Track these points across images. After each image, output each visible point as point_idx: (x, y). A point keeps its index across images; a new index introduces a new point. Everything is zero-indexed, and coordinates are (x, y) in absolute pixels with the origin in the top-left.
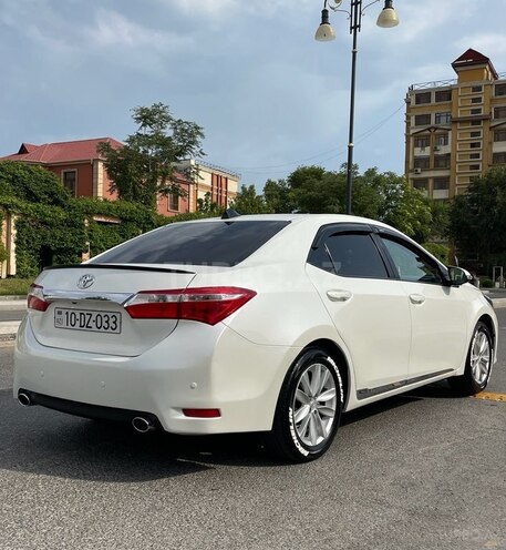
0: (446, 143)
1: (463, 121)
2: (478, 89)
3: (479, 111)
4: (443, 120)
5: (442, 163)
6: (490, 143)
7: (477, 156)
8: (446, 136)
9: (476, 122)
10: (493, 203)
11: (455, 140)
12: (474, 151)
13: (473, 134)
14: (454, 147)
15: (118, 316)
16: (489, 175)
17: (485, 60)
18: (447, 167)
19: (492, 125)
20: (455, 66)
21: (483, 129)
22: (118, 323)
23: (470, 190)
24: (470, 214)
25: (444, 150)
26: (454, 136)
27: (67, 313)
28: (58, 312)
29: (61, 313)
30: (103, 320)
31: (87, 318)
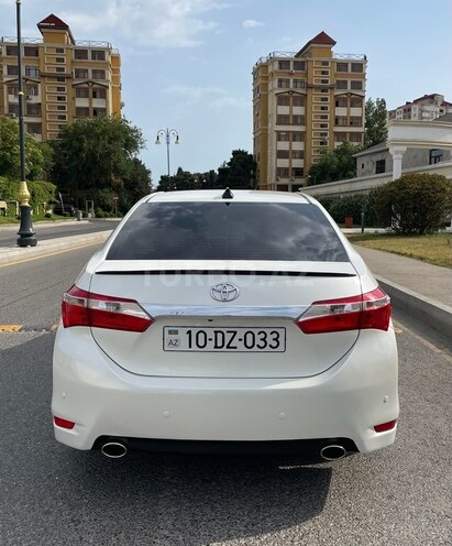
0: (36, 94)
1: (50, 76)
2: (60, 50)
3: (63, 69)
4: (33, 72)
5: (34, 111)
6: (73, 98)
7: (64, 108)
8: (36, 88)
9: (61, 79)
10: (81, 149)
11: (44, 93)
12: (61, 103)
13: (59, 89)
14: (43, 98)
15: (281, 332)
16: (75, 125)
17: (65, 27)
18: (39, 114)
19: (75, 83)
20: (40, 27)
21: (67, 85)
22: (281, 340)
23: (60, 136)
24: (62, 157)
25: (35, 100)
26: (43, 89)
27: (189, 332)
28: (170, 332)
29: (176, 332)
30: (258, 338)
31: (228, 337)
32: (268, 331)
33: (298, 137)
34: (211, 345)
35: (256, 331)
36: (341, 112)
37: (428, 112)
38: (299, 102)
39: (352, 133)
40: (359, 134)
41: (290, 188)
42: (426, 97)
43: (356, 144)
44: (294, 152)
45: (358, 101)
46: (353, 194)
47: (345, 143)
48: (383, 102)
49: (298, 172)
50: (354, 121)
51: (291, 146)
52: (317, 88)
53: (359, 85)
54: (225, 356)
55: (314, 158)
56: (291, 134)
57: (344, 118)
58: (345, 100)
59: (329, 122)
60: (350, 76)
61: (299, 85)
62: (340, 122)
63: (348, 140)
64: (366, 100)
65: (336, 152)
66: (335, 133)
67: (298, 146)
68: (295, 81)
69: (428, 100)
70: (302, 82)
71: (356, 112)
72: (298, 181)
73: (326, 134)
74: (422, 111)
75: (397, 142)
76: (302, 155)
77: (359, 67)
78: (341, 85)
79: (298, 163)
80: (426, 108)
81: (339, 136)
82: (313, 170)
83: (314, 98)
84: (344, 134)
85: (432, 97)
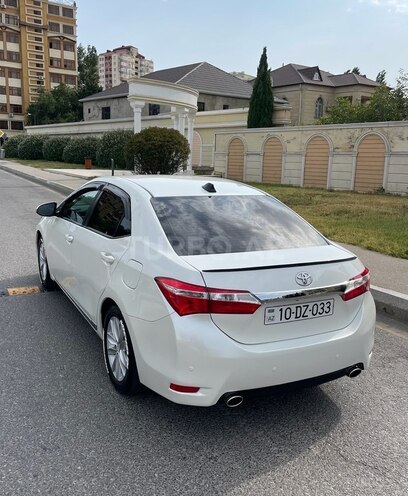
15: (332, 301)
22: (331, 307)
27: (281, 310)
28: (269, 311)
29: (273, 311)
30: (320, 307)
31: (304, 309)
32: (325, 302)
33: (14, 74)
34: (293, 316)
35: (318, 303)
36: (55, 53)
37: (126, 62)
38: (12, 39)
39: (66, 76)
40: (73, 77)
41: (9, 125)
42: (123, 48)
43: (72, 86)
44: (11, 88)
45: (70, 45)
46: (85, 137)
47: (62, 84)
48: (94, 49)
49: (17, 109)
50: (68, 65)
51: (7, 82)
52: (30, 27)
53: (70, 30)
54: (302, 323)
55: (31, 97)
56: (7, 71)
57: (59, 60)
58: (58, 42)
59: (44, 62)
60: (62, 20)
61: (11, 21)
62: (55, 63)
63: (63, 81)
64: (77, 45)
65: (54, 92)
66: (51, 74)
67: (14, 83)
68: (7, 17)
69: (125, 51)
70: (14, 18)
71: (69, 55)
72: (18, 118)
73: (42, 74)
74: (121, 60)
75: (137, 98)
76: (19, 92)
77: (69, 12)
78: (54, 27)
79: (15, 100)
80: (124, 58)
81: (55, 77)
82: (32, 108)
83: (28, 36)
84: (59, 75)
85: (129, 48)
